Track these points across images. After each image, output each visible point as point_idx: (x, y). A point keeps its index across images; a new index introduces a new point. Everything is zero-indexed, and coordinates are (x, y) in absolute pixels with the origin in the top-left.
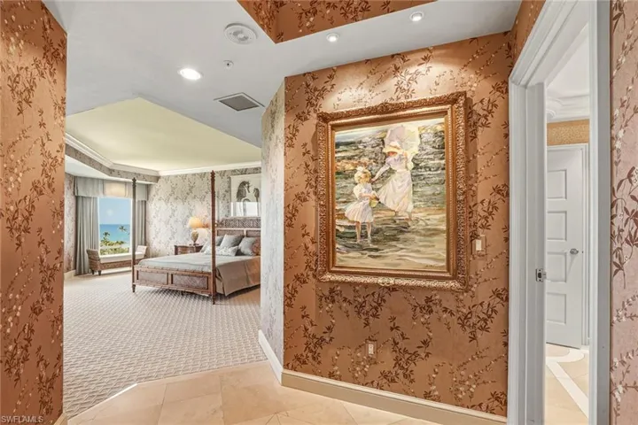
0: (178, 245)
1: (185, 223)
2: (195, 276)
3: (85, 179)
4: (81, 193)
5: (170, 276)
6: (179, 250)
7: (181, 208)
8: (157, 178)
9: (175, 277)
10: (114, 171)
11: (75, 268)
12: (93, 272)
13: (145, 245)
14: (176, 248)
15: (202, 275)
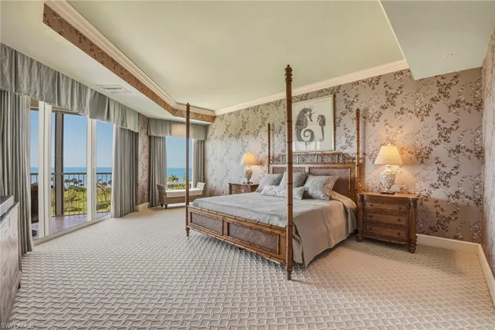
0: (232, 183)
1: (239, 160)
2: (260, 230)
3: (156, 120)
4: (153, 134)
5: (226, 225)
6: (234, 187)
7: (235, 145)
8: (214, 118)
9: (232, 227)
10: (177, 110)
11: (149, 201)
12: (162, 205)
13: (204, 182)
14: (231, 185)
15: (271, 230)
